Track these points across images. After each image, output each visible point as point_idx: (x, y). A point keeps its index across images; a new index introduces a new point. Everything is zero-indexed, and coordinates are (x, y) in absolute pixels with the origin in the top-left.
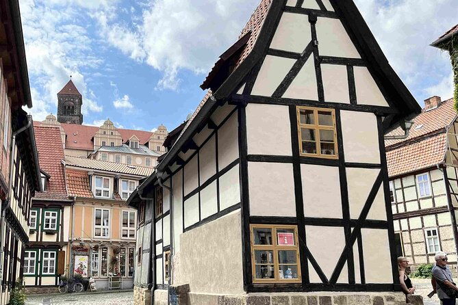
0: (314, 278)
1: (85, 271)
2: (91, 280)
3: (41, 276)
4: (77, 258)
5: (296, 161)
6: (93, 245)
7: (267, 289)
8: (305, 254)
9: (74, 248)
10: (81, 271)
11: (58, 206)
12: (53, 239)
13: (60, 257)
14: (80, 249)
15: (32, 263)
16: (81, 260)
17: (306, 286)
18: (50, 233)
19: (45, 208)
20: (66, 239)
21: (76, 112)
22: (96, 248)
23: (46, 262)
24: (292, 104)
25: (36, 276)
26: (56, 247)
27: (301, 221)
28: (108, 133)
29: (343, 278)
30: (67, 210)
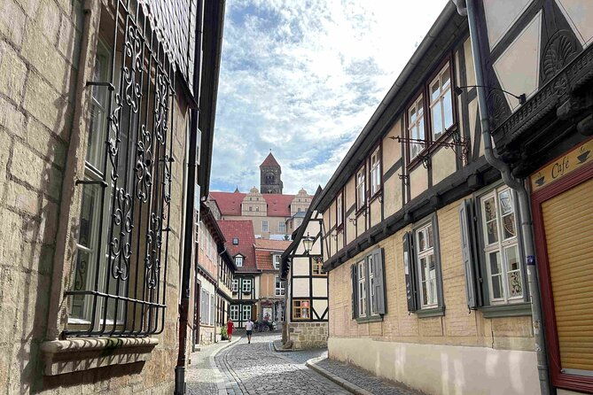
0: (315, 317)
1: (270, 318)
2: (274, 324)
3: (242, 321)
4: (265, 310)
5: (311, 277)
6: (275, 301)
7: (297, 321)
8: (312, 309)
9: (262, 304)
10: (267, 318)
11: (251, 276)
12: (249, 298)
13: (254, 309)
14: (266, 304)
15: (236, 313)
16: (267, 311)
17: (312, 320)
18: (246, 294)
19: (243, 278)
20: (257, 298)
21: (276, 181)
22: (277, 303)
23: (245, 313)
24: (311, 257)
25: (239, 321)
26: (251, 302)
27: (311, 298)
28: (303, 200)
29: (325, 318)
30: (257, 279)
